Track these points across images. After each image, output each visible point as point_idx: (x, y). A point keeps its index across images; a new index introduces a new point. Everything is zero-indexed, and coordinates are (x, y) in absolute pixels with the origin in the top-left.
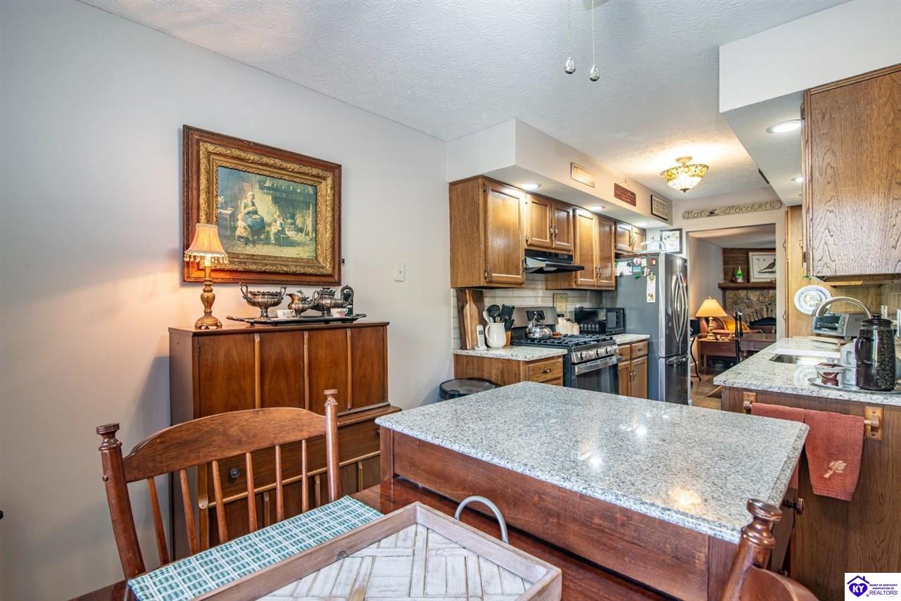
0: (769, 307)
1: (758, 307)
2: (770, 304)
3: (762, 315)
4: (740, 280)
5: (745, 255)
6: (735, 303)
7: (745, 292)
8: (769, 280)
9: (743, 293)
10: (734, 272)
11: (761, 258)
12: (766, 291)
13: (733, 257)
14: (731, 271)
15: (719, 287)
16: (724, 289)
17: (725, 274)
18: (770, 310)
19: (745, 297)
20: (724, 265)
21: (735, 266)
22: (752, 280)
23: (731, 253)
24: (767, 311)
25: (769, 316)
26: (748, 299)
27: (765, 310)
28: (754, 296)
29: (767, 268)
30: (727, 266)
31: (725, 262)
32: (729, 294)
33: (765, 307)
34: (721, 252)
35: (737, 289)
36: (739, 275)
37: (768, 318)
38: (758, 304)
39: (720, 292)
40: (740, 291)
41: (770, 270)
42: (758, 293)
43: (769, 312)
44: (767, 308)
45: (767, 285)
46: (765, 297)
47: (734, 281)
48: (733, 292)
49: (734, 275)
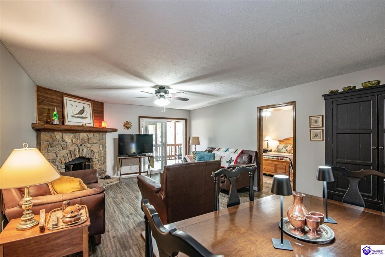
0: (81, 147)
1: (72, 149)
2: (81, 145)
3: (75, 156)
4: (56, 121)
5: (60, 99)
6: (50, 145)
7: (60, 134)
8: (81, 124)
9: (58, 135)
10: (49, 113)
11: (74, 104)
12: (78, 134)
13: (47, 98)
14: (46, 111)
15: (33, 128)
16: (38, 130)
17: (40, 114)
18: (81, 150)
19: (61, 140)
20: (38, 104)
21: (50, 107)
22: (67, 123)
23: (47, 93)
24: (79, 151)
25: (81, 156)
26: (63, 141)
27: (78, 151)
28: (68, 138)
29: (79, 114)
30: (41, 106)
31: (40, 102)
32: (44, 136)
33: (77, 148)
34: (35, 89)
35: (53, 130)
36: (55, 115)
37: (80, 157)
38: (71, 145)
39: (34, 134)
40: (55, 133)
41: (81, 116)
42: (72, 135)
43: (81, 152)
44: (79, 149)
45: (80, 129)
46: (78, 140)
47: (49, 122)
48: (49, 134)
49: (49, 116)
